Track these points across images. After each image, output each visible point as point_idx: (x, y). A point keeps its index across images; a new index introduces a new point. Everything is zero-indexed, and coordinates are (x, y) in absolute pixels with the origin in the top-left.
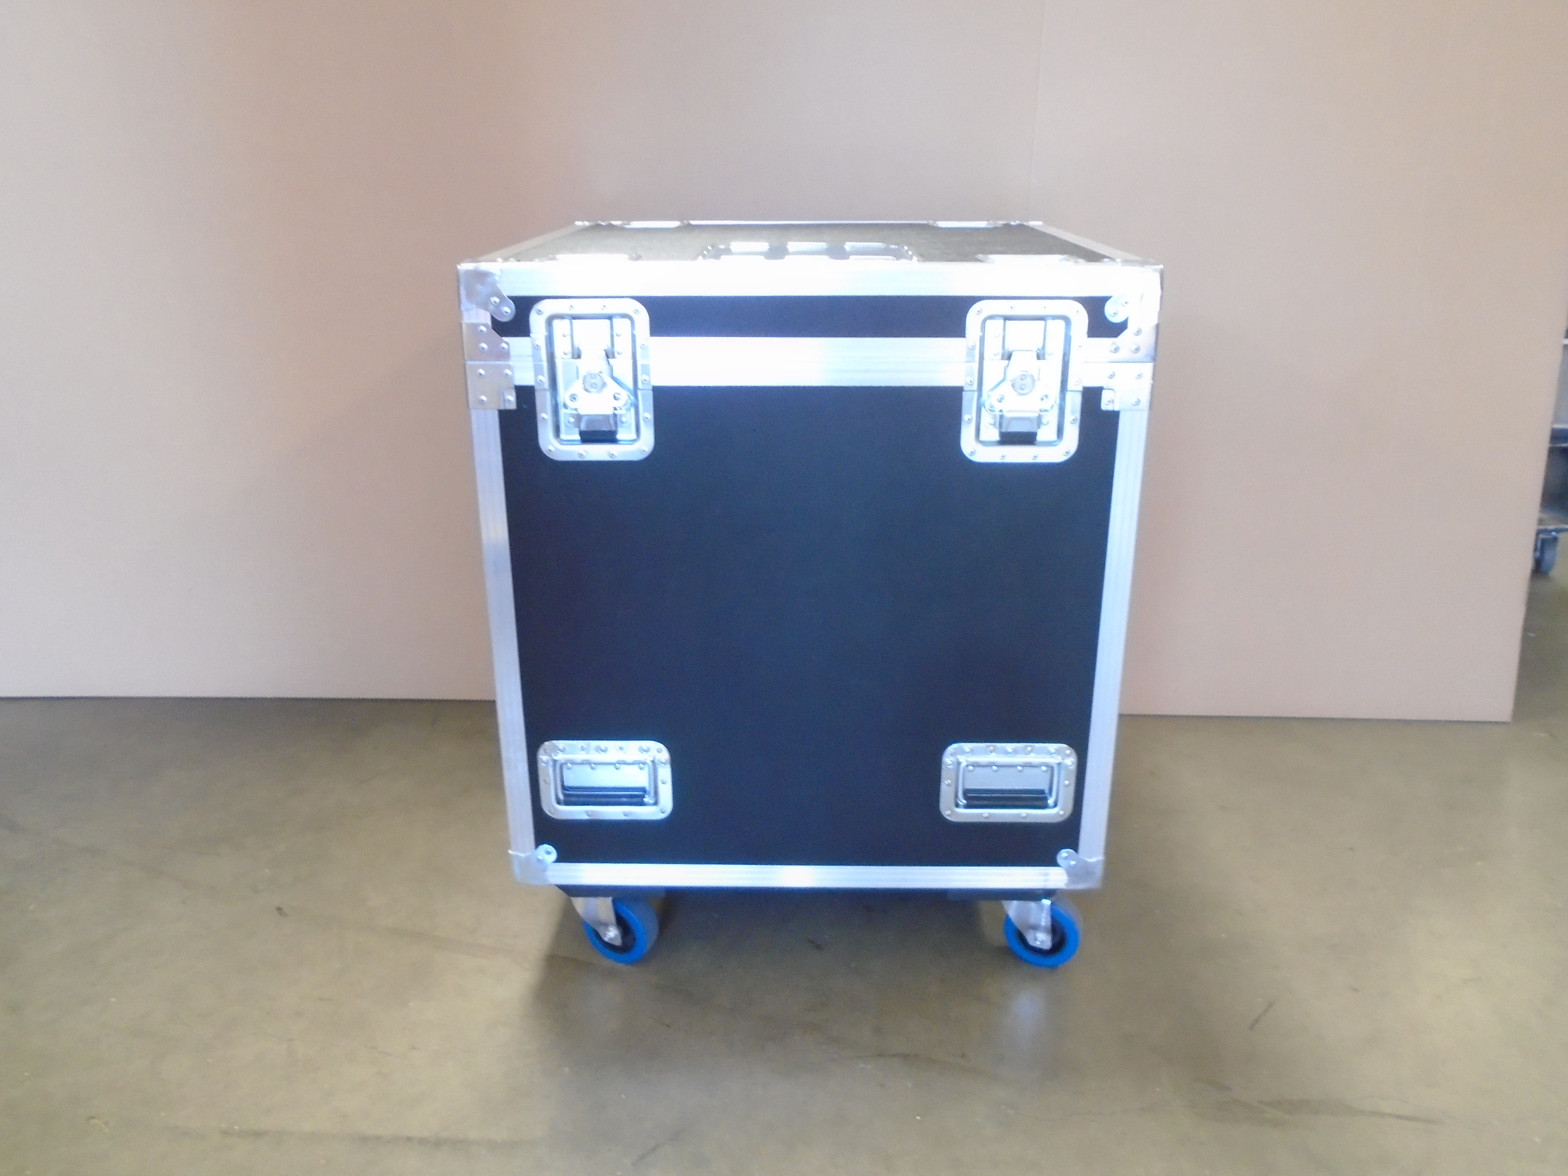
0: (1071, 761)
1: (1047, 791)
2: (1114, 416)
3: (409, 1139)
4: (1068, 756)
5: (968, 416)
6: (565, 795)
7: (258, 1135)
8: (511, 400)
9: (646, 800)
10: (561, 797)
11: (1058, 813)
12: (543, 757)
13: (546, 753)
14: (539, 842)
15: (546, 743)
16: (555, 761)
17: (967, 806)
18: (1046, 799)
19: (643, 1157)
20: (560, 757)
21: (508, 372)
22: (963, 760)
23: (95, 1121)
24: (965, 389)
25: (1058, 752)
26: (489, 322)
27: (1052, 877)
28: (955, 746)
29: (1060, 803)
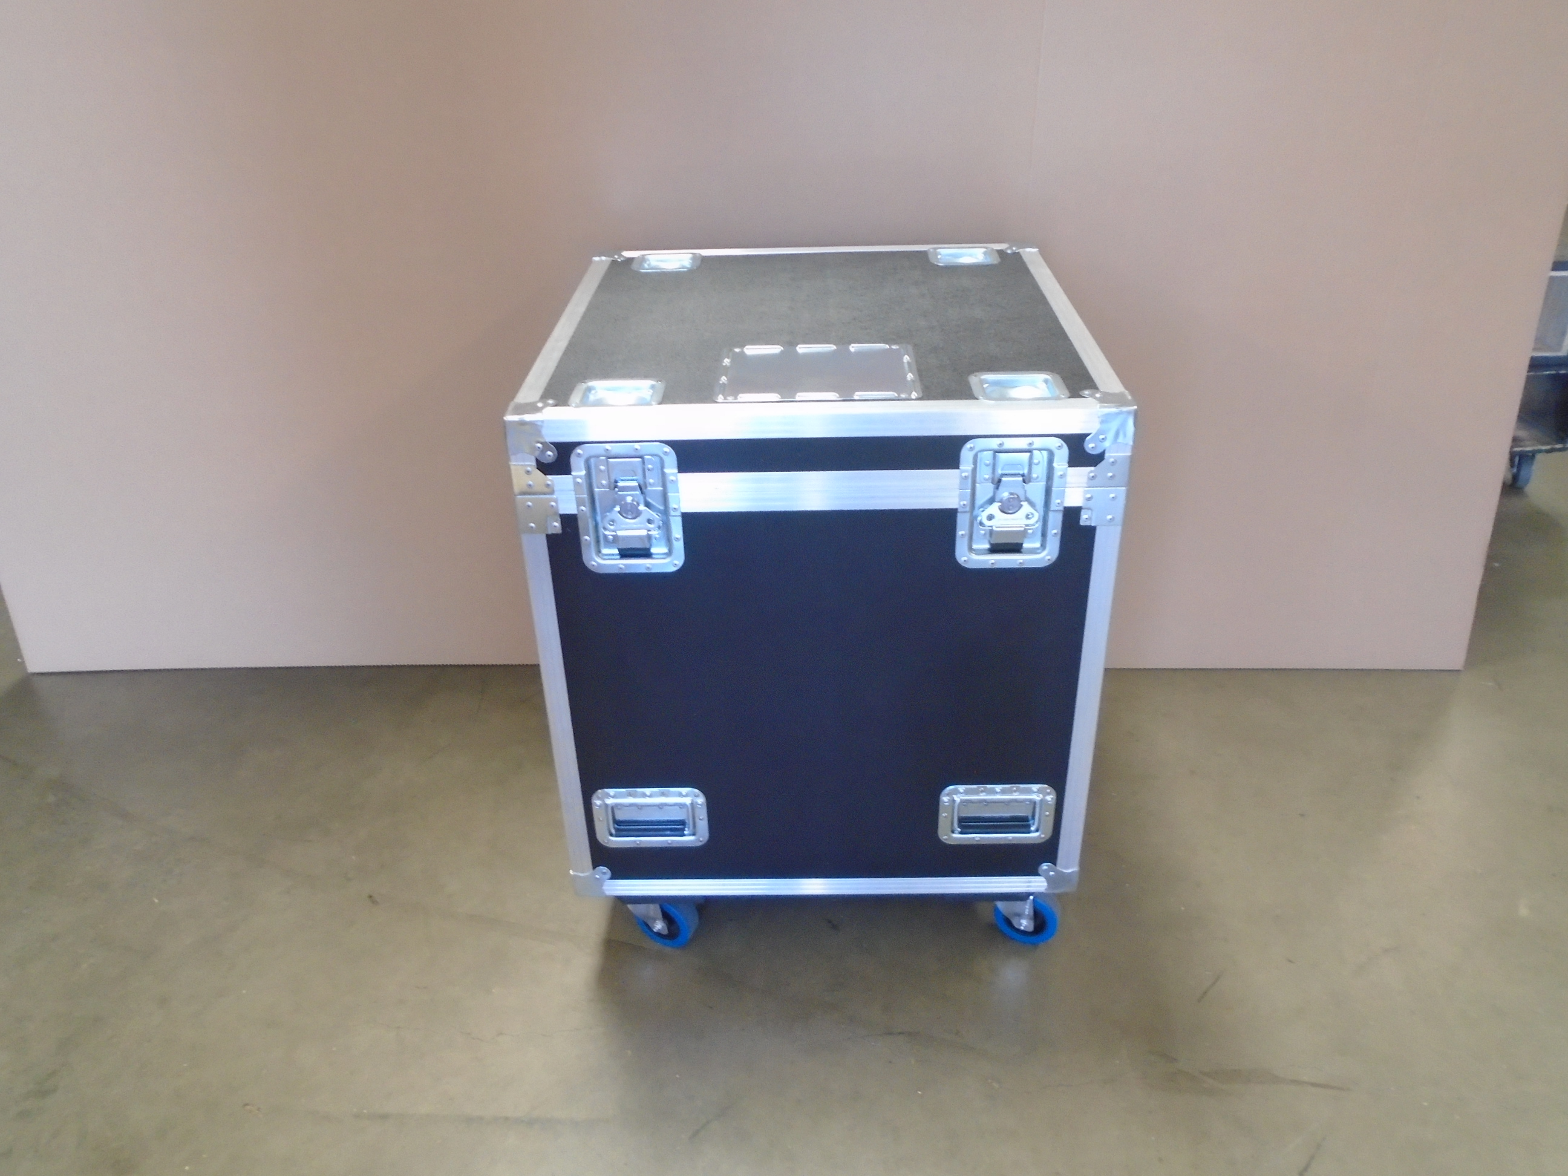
0: (1051, 798)
1: (1030, 818)
2: (1091, 531)
3: (507, 1119)
4: (1049, 794)
5: (961, 532)
6: (617, 830)
7: (384, 1117)
8: (556, 526)
9: (686, 832)
10: (613, 831)
11: (1039, 836)
12: (597, 802)
13: (599, 798)
14: (596, 864)
15: (600, 791)
16: (607, 805)
17: (961, 833)
18: (1029, 826)
19: (696, 1133)
20: (610, 801)
21: (553, 504)
22: (957, 799)
23: (248, 1107)
24: (959, 510)
25: (1039, 791)
26: (534, 463)
27: (1035, 884)
28: (951, 787)
29: (1041, 828)
